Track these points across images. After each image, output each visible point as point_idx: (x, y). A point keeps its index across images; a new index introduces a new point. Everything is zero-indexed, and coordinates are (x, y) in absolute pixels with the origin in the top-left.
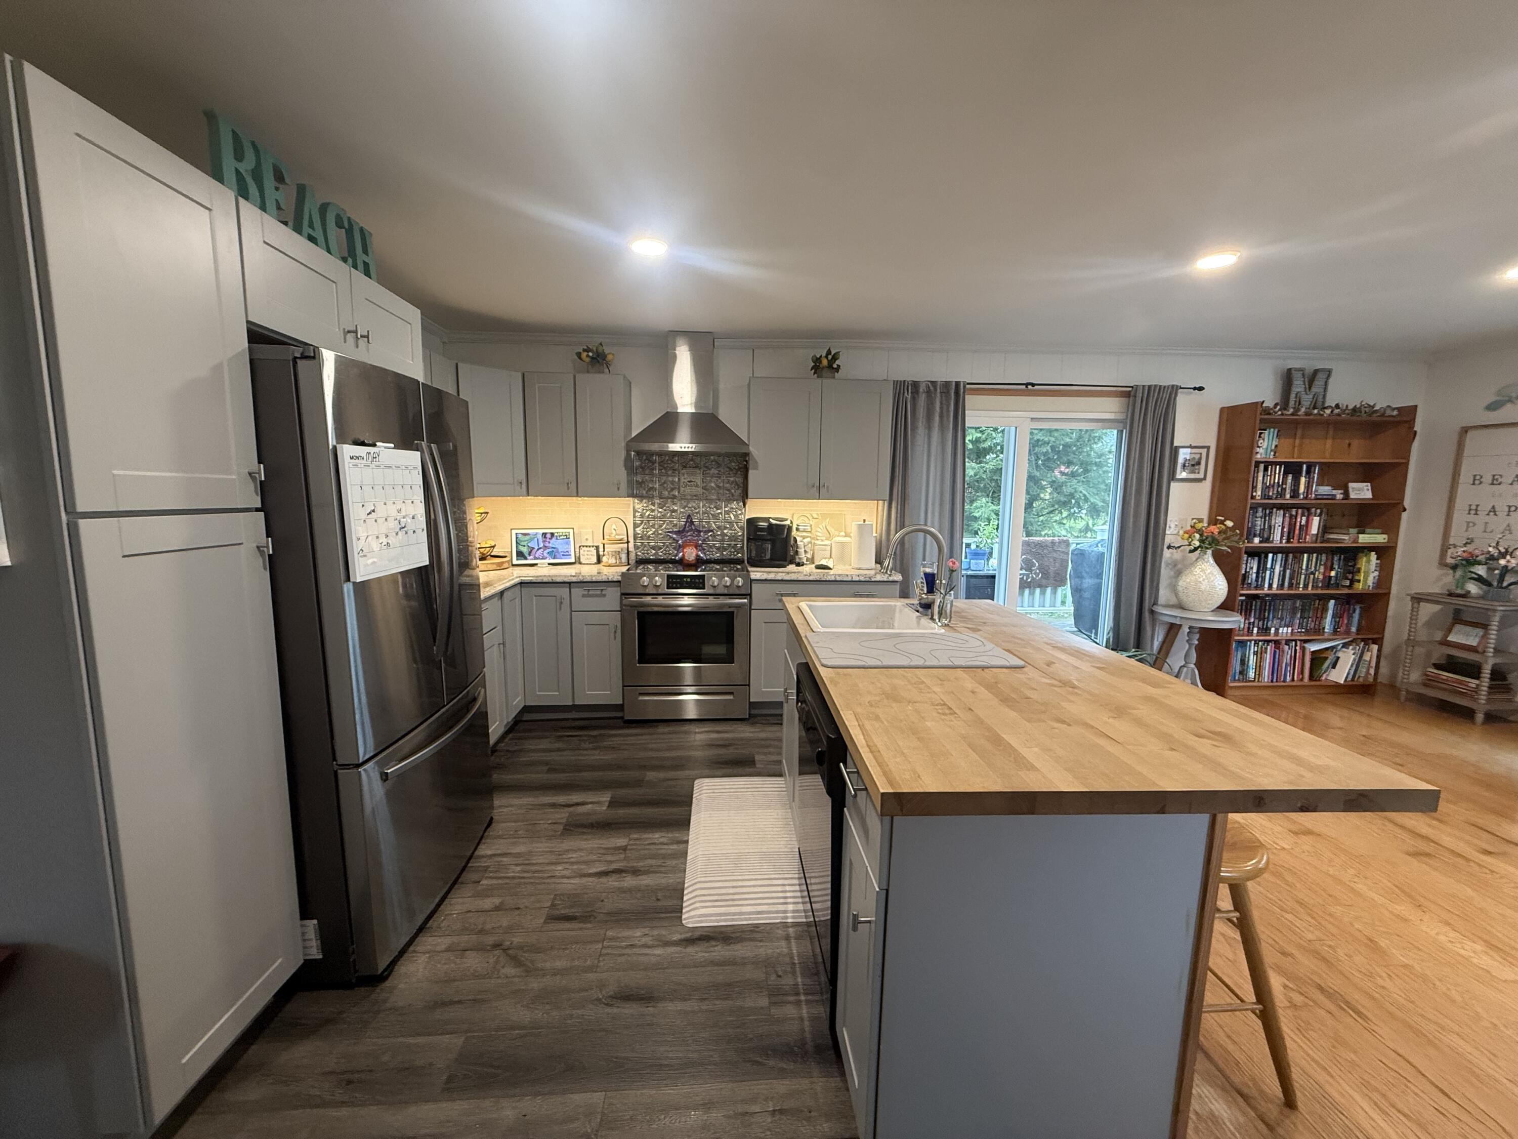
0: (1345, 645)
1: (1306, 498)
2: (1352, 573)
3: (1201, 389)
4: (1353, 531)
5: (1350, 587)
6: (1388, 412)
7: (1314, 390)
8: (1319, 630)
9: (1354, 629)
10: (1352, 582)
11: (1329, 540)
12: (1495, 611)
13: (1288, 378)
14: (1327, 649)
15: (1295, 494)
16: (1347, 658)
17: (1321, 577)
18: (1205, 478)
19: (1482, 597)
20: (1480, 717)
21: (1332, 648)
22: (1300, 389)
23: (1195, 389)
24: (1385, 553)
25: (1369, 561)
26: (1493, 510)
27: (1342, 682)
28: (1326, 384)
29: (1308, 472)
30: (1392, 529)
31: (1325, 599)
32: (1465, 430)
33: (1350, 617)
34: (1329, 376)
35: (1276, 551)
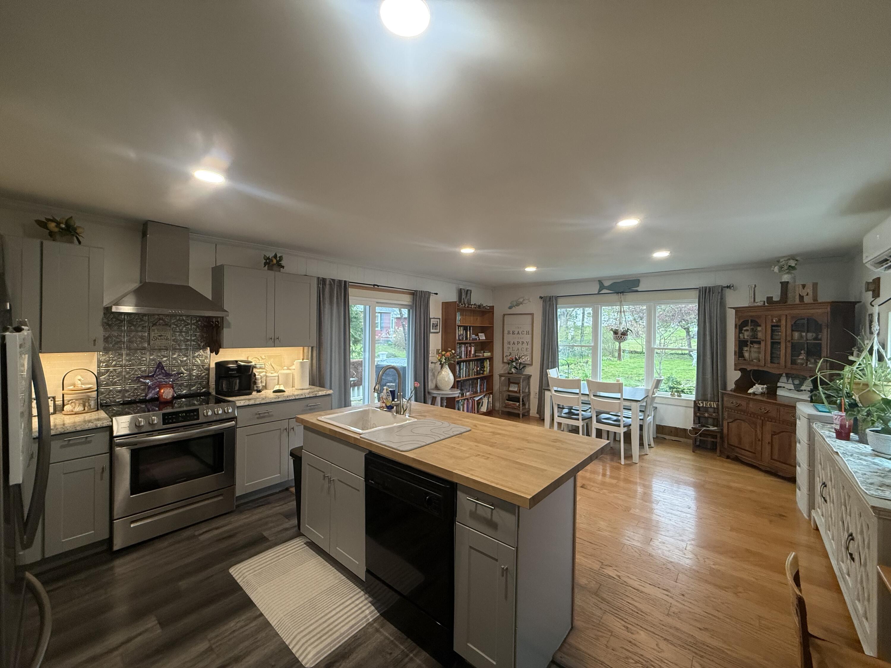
0: (484, 396)
1: (470, 340)
2: (483, 368)
3: (437, 294)
4: (482, 352)
5: (483, 373)
6: (487, 307)
7: (468, 297)
8: (476, 392)
9: (485, 390)
10: (483, 371)
11: (478, 356)
12: (521, 378)
13: (460, 292)
14: (479, 399)
15: (466, 339)
16: (485, 401)
17: (475, 370)
18: (439, 332)
19: (516, 373)
20: (521, 416)
21: (481, 398)
22: (464, 297)
23: (435, 294)
24: (491, 359)
25: (487, 363)
26: (514, 343)
27: (485, 411)
28: (470, 295)
29: (470, 330)
30: (491, 350)
31: (477, 379)
32: (504, 315)
33: (484, 385)
34: (471, 293)
35: (463, 361)
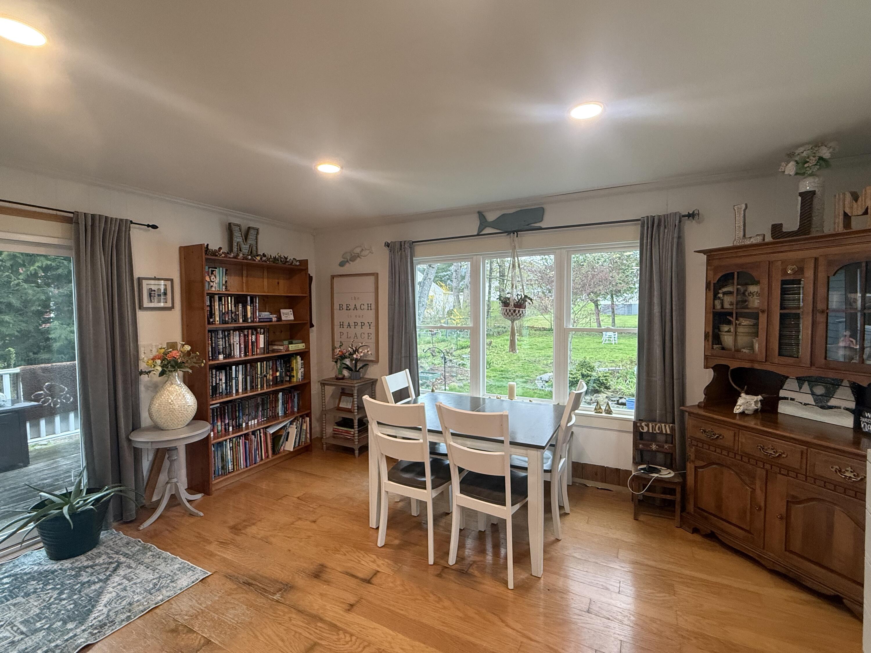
0: (291, 423)
1: (252, 322)
2: (289, 371)
3: (155, 227)
4: (286, 342)
5: (290, 381)
6: (294, 262)
7: (249, 242)
8: (275, 417)
9: (296, 409)
10: (291, 377)
11: (274, 351)
12: (354, 387)
13: (230, 229)
14: (281, 428)
15: (245, 320)
16: (293, 431)
17: (271, 378)
18: (173, 307)
19: (350, 378)
20: (357, 452)
21: (285, 426)
22: (240, 240)
23: (148, 226)
24: (304, 355)
25: (297, 362)
26: (349, 325)
27: (292, 450)
28: (257, 239)
29: (252, 302)
30: (306, 340)
31: (276, 392)
32: (333, 277)
33: (293, 401)
34: (257, 233)
35: (237, 364)
